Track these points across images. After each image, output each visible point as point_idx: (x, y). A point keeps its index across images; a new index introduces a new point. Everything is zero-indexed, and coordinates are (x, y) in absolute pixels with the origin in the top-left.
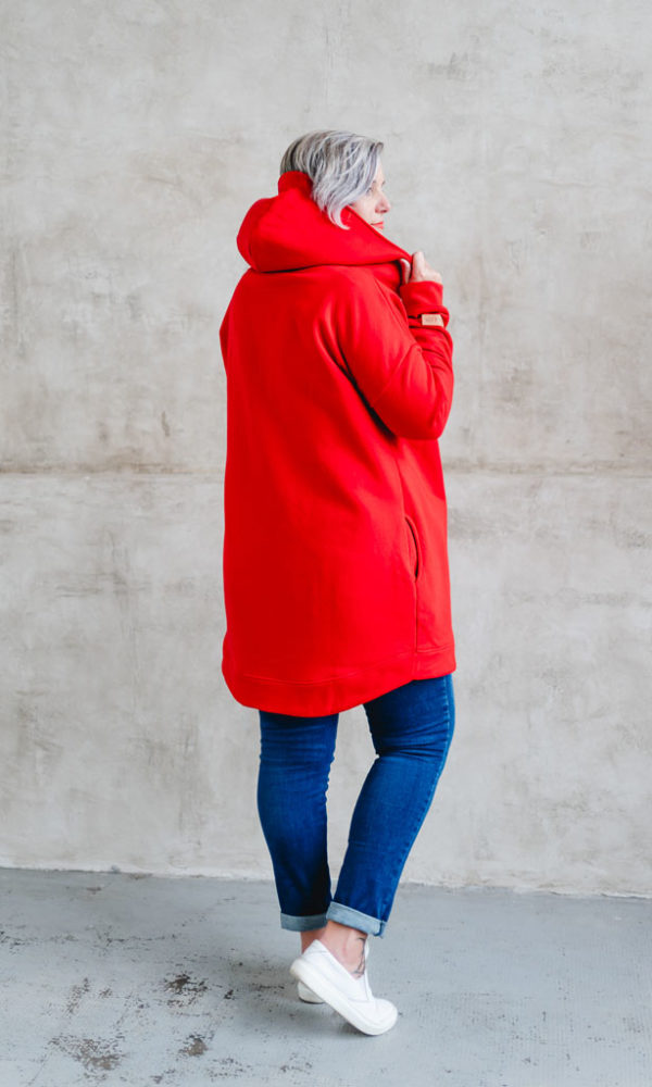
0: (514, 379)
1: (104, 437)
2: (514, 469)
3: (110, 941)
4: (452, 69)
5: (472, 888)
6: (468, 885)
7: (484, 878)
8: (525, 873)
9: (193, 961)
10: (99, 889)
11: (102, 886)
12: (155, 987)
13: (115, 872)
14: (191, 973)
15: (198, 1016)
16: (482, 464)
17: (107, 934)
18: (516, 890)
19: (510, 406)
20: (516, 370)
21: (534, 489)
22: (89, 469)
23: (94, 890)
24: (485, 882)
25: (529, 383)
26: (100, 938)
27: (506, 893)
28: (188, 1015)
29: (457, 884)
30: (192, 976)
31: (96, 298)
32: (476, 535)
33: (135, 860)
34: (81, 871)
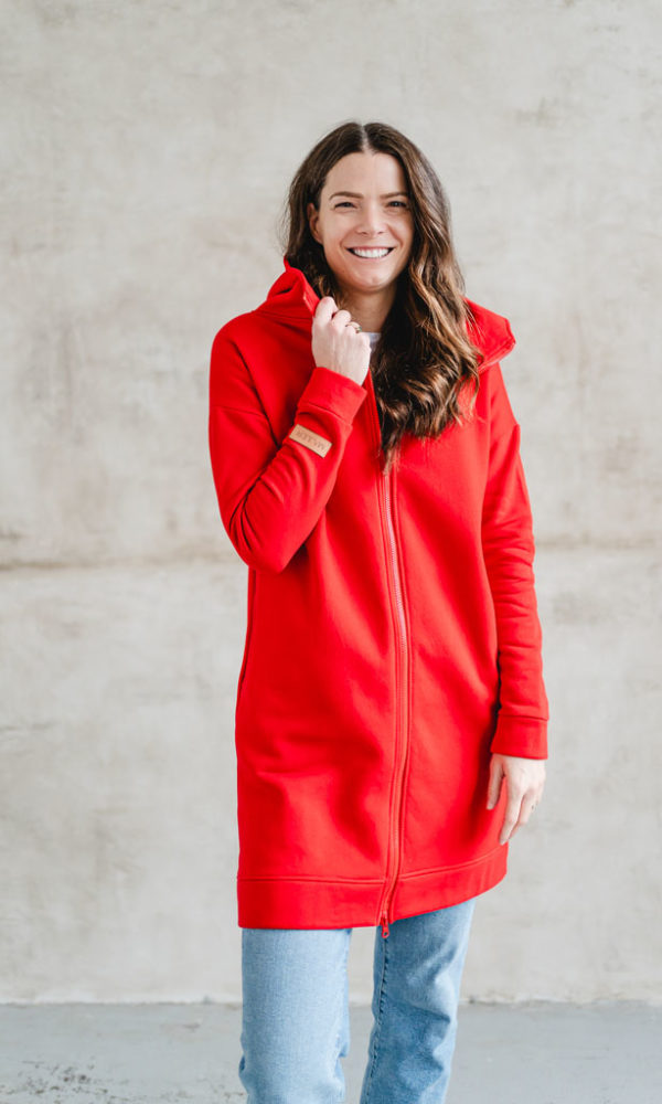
1: (172, 525)
2: (621, 545)
3: (228, 1095)
4: (542, 116)
10: (197, 1026)
11: (199, 1021)
13: (207, 1002)
16: (586, 539)
17: (223, 1087)
22: (155, 561)
23: (192, 1028)
24: (616, 995)
26: (215, 1091)
31: (159, 376)
33: (229, 989)
34: (171, 1004)
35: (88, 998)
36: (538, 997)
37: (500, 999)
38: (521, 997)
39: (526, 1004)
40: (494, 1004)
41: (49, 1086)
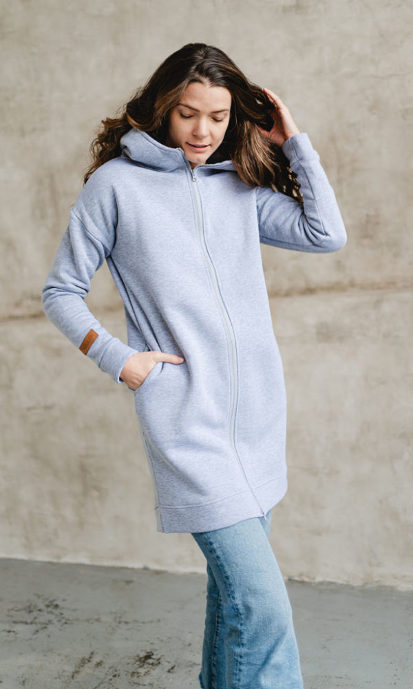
0: (367, 222)
3: (120, 622)
5: (369, 586)
6: (366, 584)
7: (376, 579)
8: (405, 576)
9: (162, 641)
10: (132, 582)
11: (134, 579)
12: (129, 661)
13: (146, 569)
14: (156, 650)
15: (145, 685)
16: (352, 284)
17: (121, 617)
18: (399, 589)
19: (366, 242)
20: (368, 216)
21: (377, 304)
23: (129, 582)
24: (377, 582)
25: (377, 224)
26: (115, 620)
27: (392, 590)
28: (139, 684)
29: (357, 583)
30: (155, 653)
32: (341, 339)
33: (158, 561)
34: (126, 568)
35: (86, 561)
36: (328, 579)
37: (306, 579)
38: (319, 579)
39: (322, 583)
40: (302, 582)
41: (37, 609)
